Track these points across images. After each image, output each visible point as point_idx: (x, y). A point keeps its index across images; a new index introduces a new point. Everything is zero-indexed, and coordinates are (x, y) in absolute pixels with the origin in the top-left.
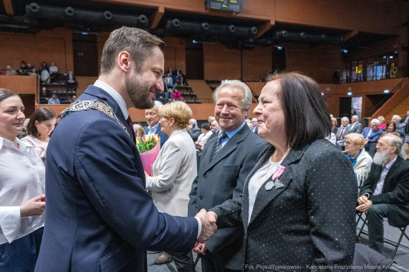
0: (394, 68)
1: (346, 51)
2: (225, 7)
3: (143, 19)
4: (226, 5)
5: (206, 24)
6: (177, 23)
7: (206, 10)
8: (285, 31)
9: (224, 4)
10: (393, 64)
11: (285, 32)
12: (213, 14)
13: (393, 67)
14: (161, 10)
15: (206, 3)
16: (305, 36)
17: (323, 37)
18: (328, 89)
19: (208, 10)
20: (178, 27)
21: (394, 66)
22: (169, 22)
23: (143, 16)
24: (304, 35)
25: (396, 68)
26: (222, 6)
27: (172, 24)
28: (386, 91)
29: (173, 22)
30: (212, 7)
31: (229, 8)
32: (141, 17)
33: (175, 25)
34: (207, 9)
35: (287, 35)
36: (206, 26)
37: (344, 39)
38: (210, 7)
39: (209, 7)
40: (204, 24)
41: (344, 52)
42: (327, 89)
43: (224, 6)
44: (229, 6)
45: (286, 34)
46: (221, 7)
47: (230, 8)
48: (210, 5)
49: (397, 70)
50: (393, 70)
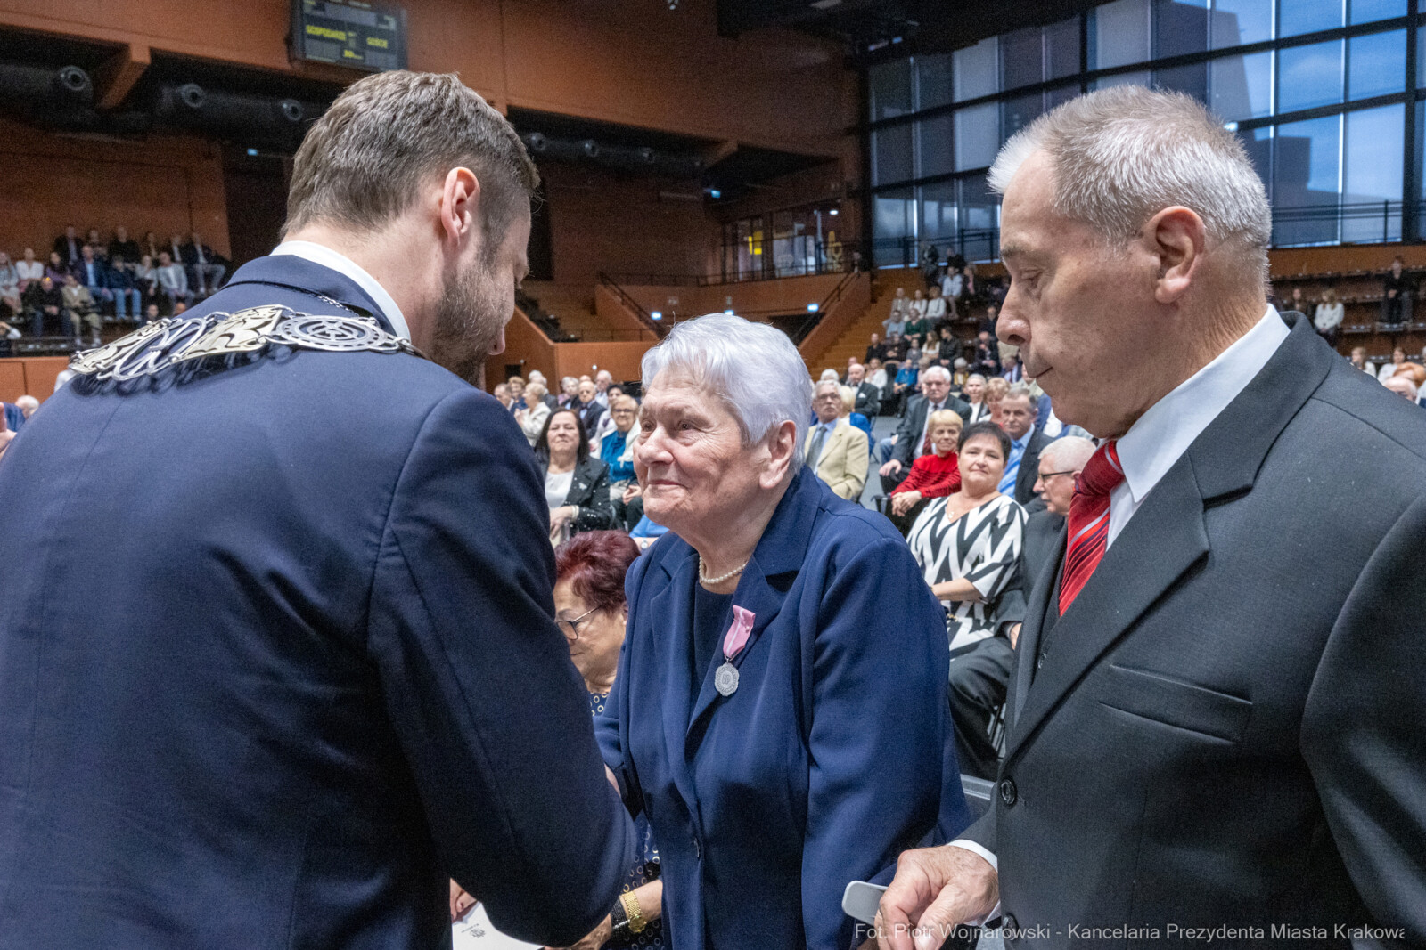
0: (835, 245)
1: (715, 193)
2: (352, 59)
3: (75, 79)
4: (356, 52)
5: (296, 104)
6: (194, 97)
7: (290, 61)
8: (537, 134)
9: (349, 49)
10: (832, 234)
11: (539, 138)
12: (314, 75)
13: (832, 243)
14: (140, 55)
15: (289, 41)
16: (597, 151)
17: (646, 155)
18: (673, 301)
19: (296, 65)
20: (199, 111)
21: (834, 240)
22: (166, 91)
23: (73, 70)
24: (593, 148)
25: (839, 244)
26: (342, 53)
27: (178, 100)
28: (813, 308)
29: (183, 94)
30: (309, 57)
31: (364, 61)
32: (66, 73)
33: (188, 102)
34: (295, 59)
35: (543, 148)
36: (294, 111)
37: (702, 164)
38: (305, 54)
39: (300, 56)
40: (288, 104)
41: (710, 194)
42: (670, 301)
43: (349, 54)
44: (363, 54)
45: (540, 142)
46: (338, 58)
47: (368, 63)
48: (303, 48)
49: (841, 250)
50: (833, 250)
